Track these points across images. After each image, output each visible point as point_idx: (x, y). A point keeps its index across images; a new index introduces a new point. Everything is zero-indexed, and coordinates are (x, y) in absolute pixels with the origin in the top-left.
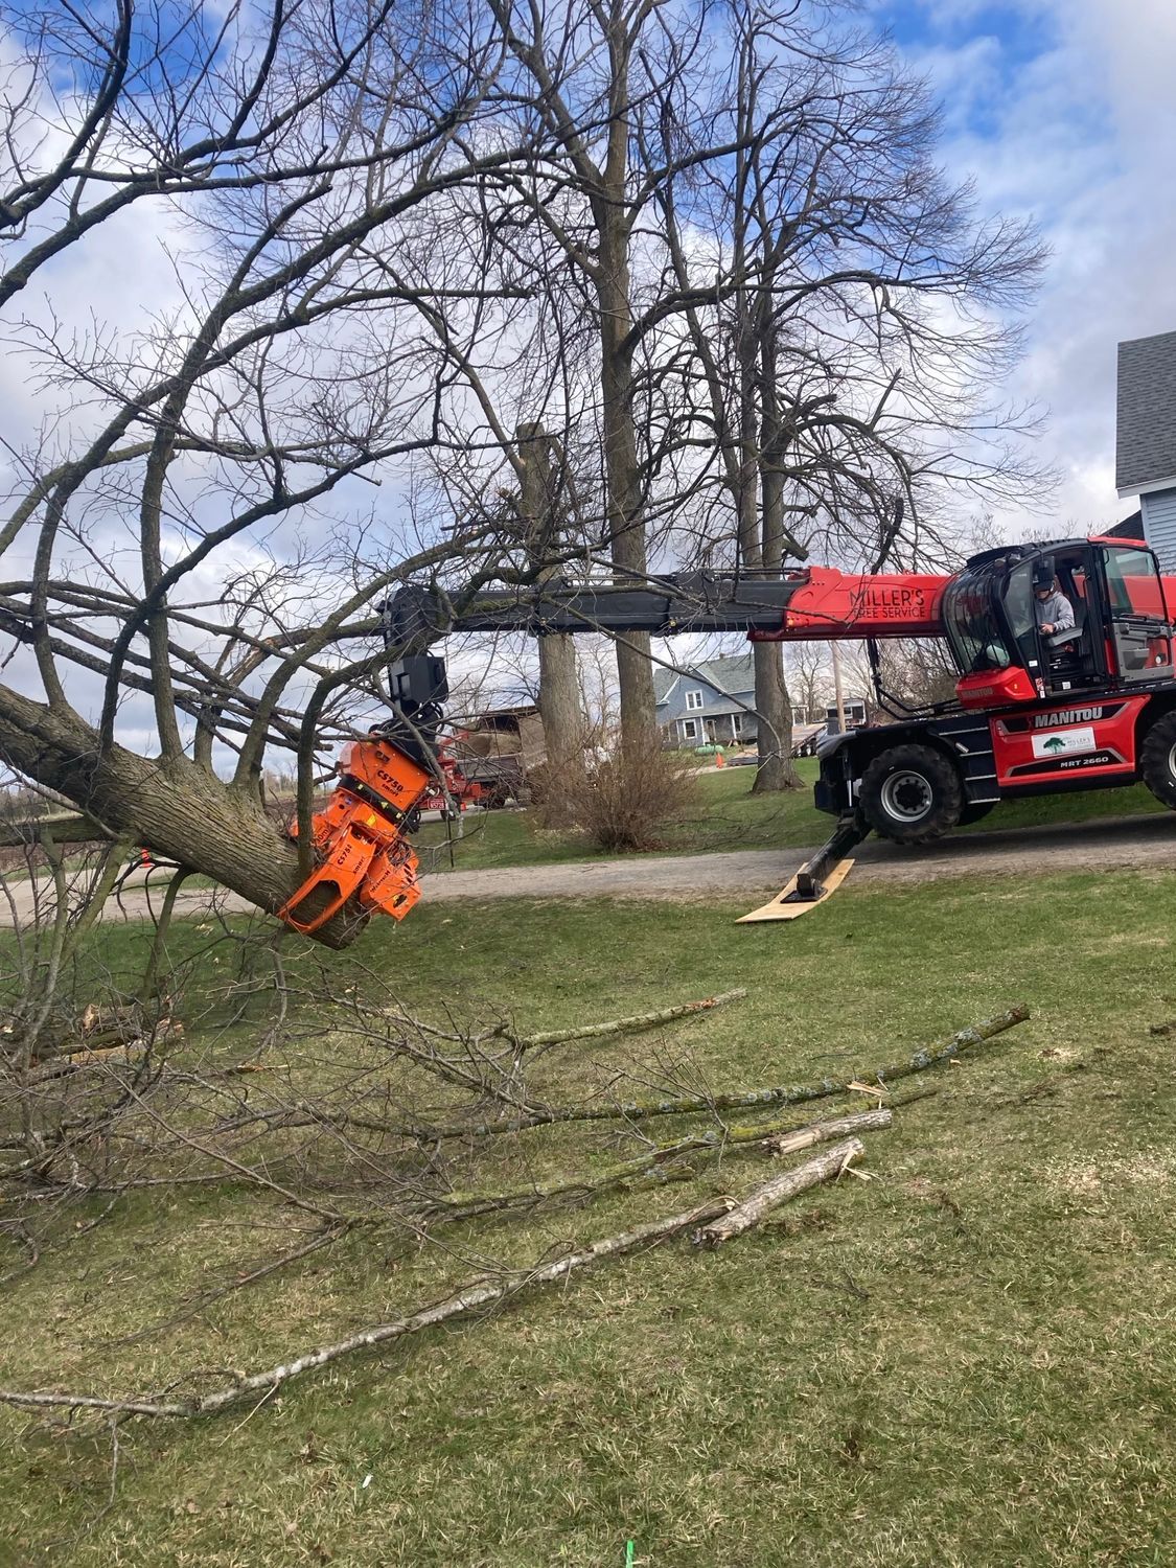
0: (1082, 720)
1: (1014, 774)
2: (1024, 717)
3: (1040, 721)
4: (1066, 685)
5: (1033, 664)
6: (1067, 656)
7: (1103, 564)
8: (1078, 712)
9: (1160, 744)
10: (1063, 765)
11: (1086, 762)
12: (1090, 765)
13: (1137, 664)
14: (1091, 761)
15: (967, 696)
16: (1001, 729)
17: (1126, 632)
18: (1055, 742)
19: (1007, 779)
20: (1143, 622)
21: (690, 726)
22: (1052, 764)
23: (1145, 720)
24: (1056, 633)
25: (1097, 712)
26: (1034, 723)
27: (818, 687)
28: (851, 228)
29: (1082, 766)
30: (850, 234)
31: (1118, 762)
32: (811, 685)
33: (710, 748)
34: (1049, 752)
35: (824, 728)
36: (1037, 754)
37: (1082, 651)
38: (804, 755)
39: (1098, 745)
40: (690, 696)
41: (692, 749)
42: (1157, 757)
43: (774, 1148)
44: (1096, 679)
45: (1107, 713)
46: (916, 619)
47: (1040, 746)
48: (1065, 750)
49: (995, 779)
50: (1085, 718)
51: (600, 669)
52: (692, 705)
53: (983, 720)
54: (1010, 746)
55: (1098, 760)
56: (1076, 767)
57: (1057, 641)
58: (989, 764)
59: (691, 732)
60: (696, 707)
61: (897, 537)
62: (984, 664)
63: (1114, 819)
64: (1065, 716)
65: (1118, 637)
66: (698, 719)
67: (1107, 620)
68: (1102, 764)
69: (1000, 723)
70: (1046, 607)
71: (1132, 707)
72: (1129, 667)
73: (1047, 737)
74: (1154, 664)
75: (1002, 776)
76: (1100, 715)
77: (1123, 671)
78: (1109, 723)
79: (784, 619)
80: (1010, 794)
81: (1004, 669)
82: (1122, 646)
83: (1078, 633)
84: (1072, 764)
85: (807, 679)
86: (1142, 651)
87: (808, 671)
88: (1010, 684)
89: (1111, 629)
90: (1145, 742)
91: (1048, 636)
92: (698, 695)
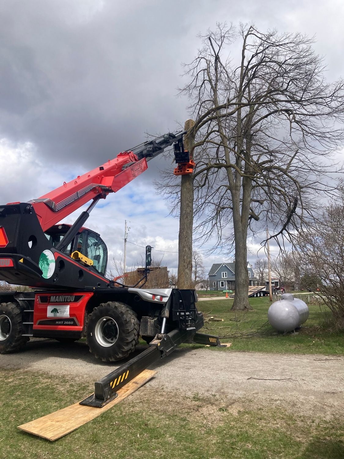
0: (67, 301)
1: (39, 324)
2: (47, 296)
3: (52, 299)
8: (66, 297)
10: (57, 322)
11: (65, 323)
12: (66, 325)
14: (67, 323)
16: (38, 301)
18: (55, 310)
19: (36, 326)
21: (222, 283)
22: (53, 321)
23: (90, 305)
25: (73, 298)
26: (50, 300)
27: (264, 275)
29: (63, 325)
31: (76, 325)
32: (262, 274)
33: (228, 291)
34: (53, 315)
35: (264, 288)
36: (48, 315)
38: (257, 296)
39: (70, 315)
40: (223, 274)
41: (222, 291)
45: (76, 300)
47: (50, 311)
48: (58, 315)
49: (33, 324)
50: (68, 301)
51: (195, 262)
52: (223, 276)
54: (40, 309)
55: (69, 323)
56: (61, 324)
58: (31, 317)
59: (222, 285)
60: (225, 277)
61: (294, 214)
64: (61, 298)
66: (225, 281)
68: (70, 325)
69: (38, 297)
71: (86, 297)
73: (53, 308)
75: (35, 324)
76: (73, 300)
78: (76, 305)
84: (60, 322)
85: (261, 272)
87: (261, 269)
92: (226, 273)
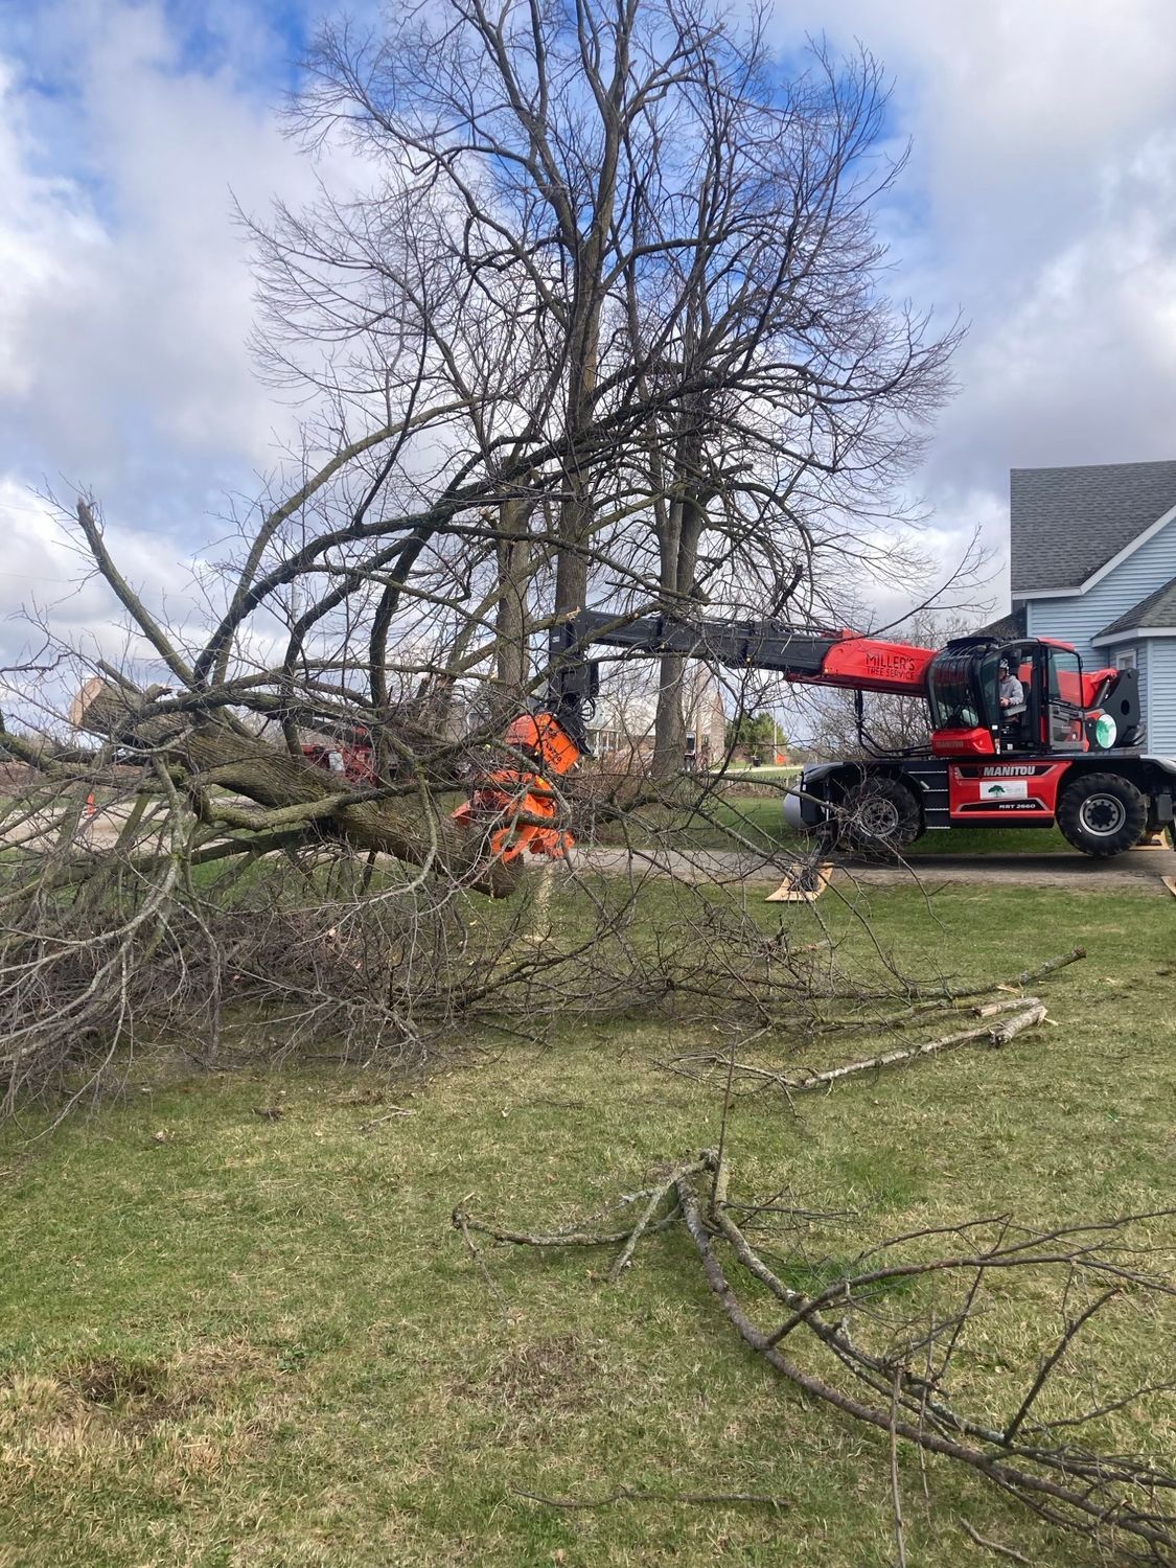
0: (1020, 775)
1: (963, 809)
2: (976, 765)
3: (988, 771)
4: (1010, 746)
5: (995, 727)
6: (1013, 725)
7: (1047, 660)
8: (1017, 768)
9: (1074, 798)
10: (1001, 806)
11: (1019, 806)
12: (1021, 809)
13: (1062, 737)
14: (1023, 806)
15: (939, 745)
16: (958, 774)
17: (1057, 713)
18: (998, 789)
19: (957, 813)
20: (1068, 706)
22: (993, 805)
23: (1066, 780)
24: (1010, 706)
25: (1031, 770)
26: (983, 772)
28: (797, 329)
29: (1015, 809)
30: (795, 334)
31: (1042, 809)
34: (992, 795)
36: (982, 796)
37: (1024, 723)
39: (1029, 795)
42: (1071, 808)
43: (977, 1013)
44: (1030, 745)
45: (1039, 771)
46: (905, 680)
47: (985, 791)
48: (1003, 795)
49: (949, 812)
50: (1022, 773)
53: (945, 765)
54: (961, 788)
55: (1027, 806)
56: (1010, 809)
57: (1010, 712)
58: (945, 800)
62: (956, 723)
63: (1009, 854)
64: (1007, 770)
65: (1051, 715)
67: (1046, 703)
68: (1030, 809)
69: (957, 769)
70: (1004, 686)
71: (1056, 770)
72: (1056, 739)
73: (993, 784)
74: (1071, 739)
75: (954, 810)
76: (1033, 773)
77: (1052, 742)
78: (1039, 779)
79: (821, 668)
80: (959, 823)
81: (973, 728)
82: (1053, 723)
83: (1024, 709)
84: (1008, 806)
86: (1066, 729)
88: (977, 740)
89: (1047, 709)
90: (1064, 796)
91: (1004, 708)
